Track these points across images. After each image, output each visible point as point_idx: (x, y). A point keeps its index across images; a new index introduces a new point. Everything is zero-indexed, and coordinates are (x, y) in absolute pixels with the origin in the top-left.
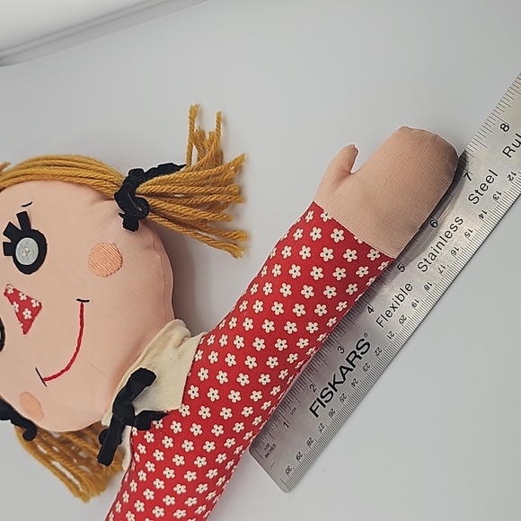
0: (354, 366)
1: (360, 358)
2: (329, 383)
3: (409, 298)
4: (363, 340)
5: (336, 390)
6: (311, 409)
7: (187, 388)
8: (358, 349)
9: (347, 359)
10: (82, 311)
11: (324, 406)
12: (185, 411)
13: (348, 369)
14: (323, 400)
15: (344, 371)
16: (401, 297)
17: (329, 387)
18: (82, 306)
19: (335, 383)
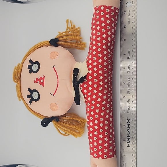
0: (130, 127)
1: (130, 124)
2: (127, 136)
3: (130, 102)
4: (127, 120)
5: (130, 137)
6: (127, 146)
7: (88, 67)
8: (128, 123)
9: (127, 127)
10: (54, 69)
11: (130, 143)
12: (90, 72)
13: (129, 129)
14: (129, 142)
15: (128, 130)
16: (129, 103)
17: (128, 137)
18: (54, 68)
19: (128, 135)
